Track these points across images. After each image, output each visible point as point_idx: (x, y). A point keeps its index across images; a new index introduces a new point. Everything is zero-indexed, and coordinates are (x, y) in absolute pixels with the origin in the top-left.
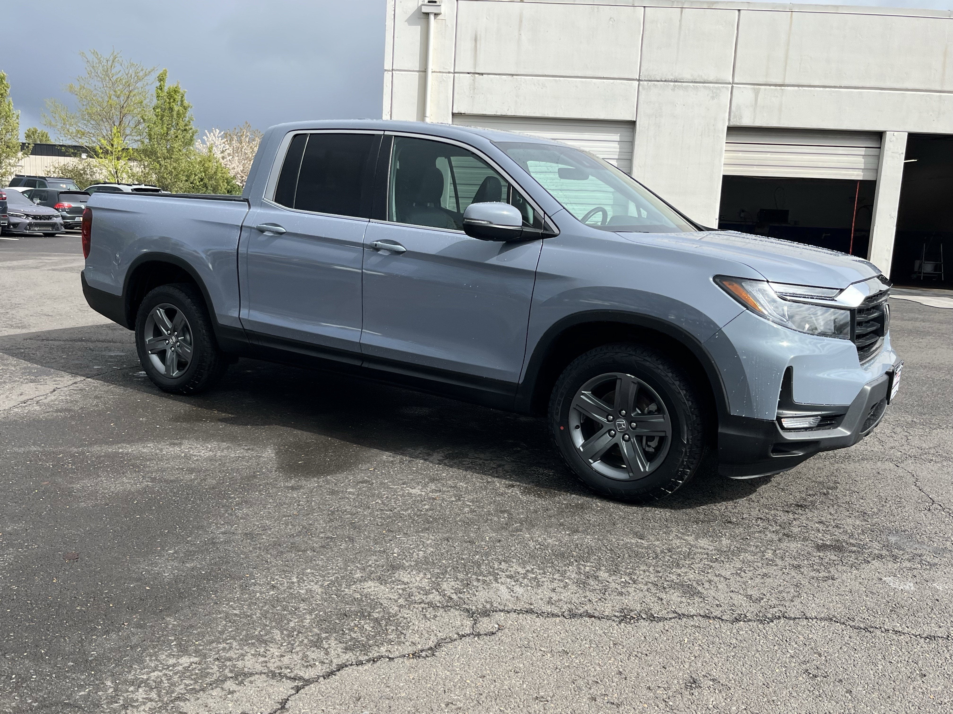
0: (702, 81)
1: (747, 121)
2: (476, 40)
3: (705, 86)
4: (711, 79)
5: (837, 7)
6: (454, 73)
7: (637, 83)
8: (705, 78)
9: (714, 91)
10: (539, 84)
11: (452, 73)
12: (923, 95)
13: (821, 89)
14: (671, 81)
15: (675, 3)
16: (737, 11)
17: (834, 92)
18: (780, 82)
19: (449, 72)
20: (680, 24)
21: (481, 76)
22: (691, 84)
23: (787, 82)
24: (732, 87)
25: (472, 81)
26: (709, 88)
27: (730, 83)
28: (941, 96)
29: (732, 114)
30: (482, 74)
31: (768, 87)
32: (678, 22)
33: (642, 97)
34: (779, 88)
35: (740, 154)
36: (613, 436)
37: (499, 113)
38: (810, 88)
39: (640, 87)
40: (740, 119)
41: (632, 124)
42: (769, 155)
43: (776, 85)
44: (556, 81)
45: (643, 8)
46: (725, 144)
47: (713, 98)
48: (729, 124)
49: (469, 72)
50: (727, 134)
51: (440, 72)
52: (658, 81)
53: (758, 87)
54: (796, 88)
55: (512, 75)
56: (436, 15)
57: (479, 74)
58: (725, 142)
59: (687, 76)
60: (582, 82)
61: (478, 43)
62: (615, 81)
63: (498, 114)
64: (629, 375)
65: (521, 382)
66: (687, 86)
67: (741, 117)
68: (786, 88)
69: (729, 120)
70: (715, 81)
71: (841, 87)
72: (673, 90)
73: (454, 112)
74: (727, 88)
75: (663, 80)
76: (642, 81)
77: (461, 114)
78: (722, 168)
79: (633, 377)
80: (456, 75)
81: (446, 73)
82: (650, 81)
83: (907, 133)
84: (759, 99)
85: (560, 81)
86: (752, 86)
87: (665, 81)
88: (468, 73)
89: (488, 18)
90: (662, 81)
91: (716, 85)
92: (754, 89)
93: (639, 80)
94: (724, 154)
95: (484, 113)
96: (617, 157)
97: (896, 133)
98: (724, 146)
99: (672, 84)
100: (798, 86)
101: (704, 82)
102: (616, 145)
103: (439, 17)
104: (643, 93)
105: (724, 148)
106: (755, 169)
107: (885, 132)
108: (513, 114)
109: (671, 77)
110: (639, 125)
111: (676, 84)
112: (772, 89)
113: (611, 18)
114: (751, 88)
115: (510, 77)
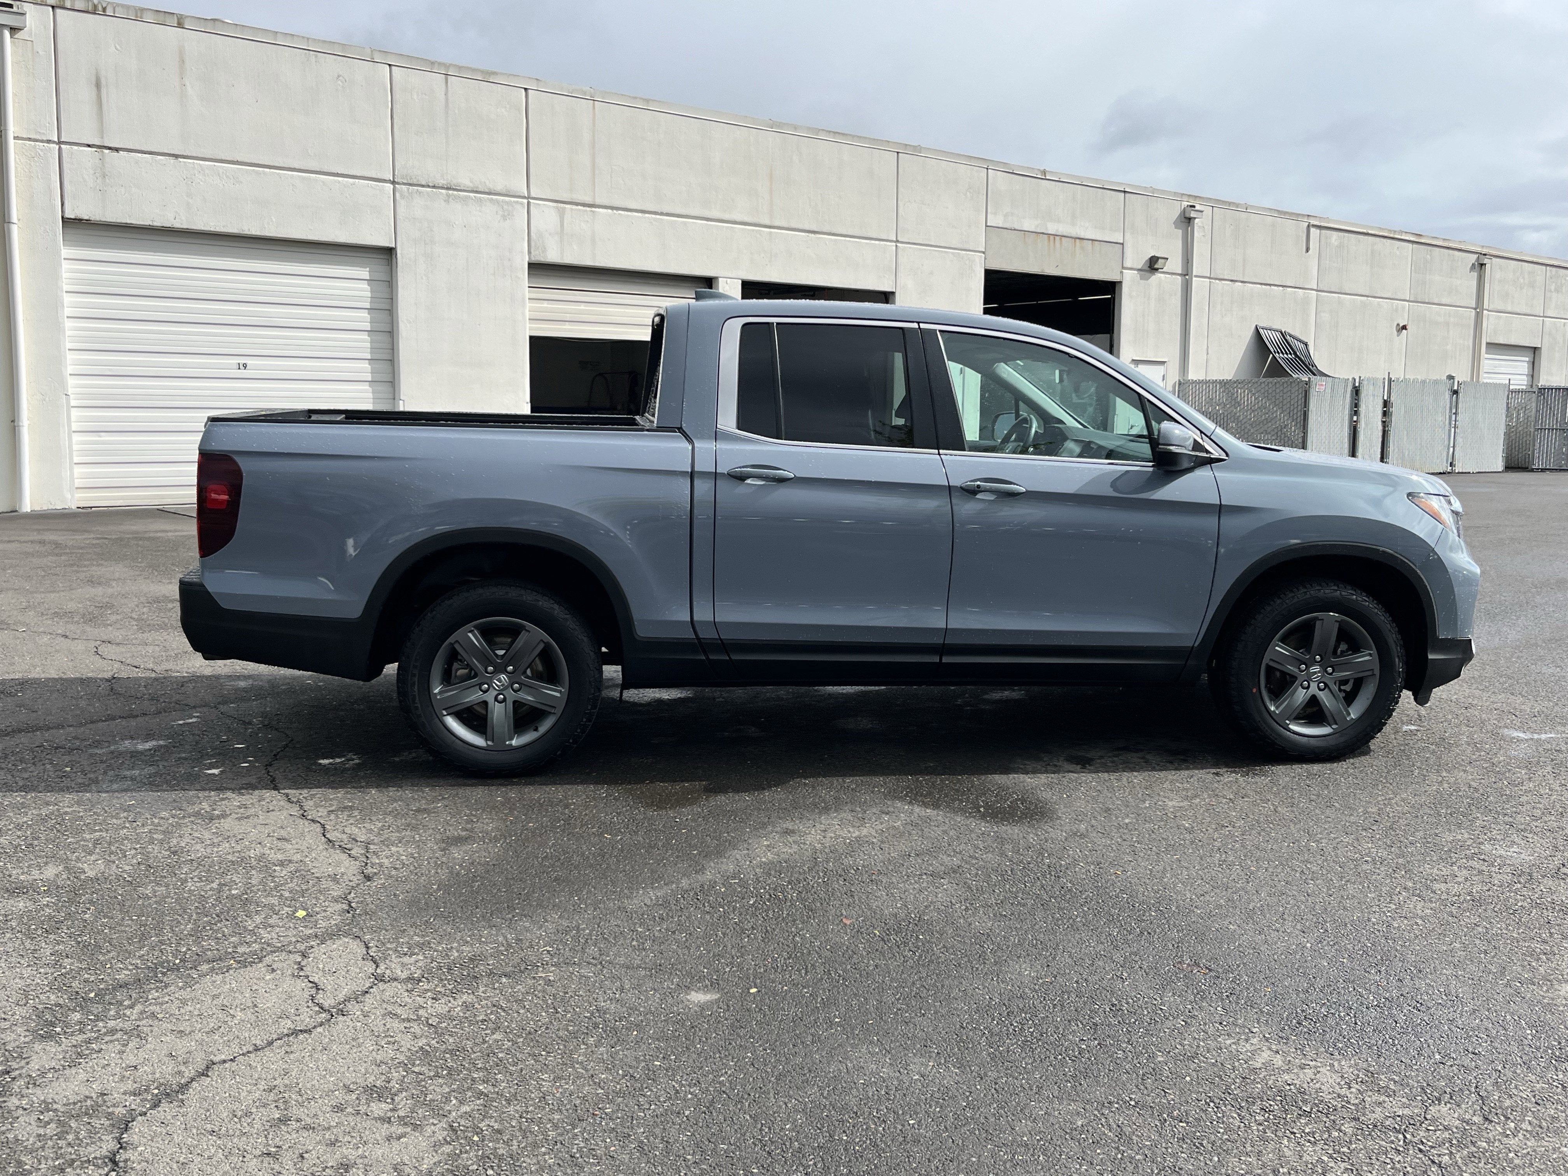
0: (487, 190)
1: (553, 256)
2: (98, 85)
3: (492, 199)
4: (499, 188)
5: (647, 101)
6: (60, 143)
7: (392, 186)
8: (491, 186)
9: (505, 207)
10: (227, 177)
11: (54, 142)
12: (753, 230)
13: (640, 214)
14: (442, 188)
15: (436, 65)
16: (523, 90)
17: (655, 220)
18: (588, 200)
19: (49, 141)
20: (447, 100)
21: (116, 154)
22: (472, 195)
23: (598, 201)
24: (529, 203)
25: (97, 161)
26: (497, 201)
27: (524, 197)
28: (771, 232)
29: (533, 244)
30: (117, 150)
31: (574, 207)
32: (443, 96)
33: (401, 210)
34: (588, 209)
35: (545, 305)
36: (1308, 688)
37: (157, 224)
38: (626, 213)
39: (398, 195)
40: (543, 252)
41: (388, 253)
42: (582, 307)
43: (584, 205)
44: (257, 173)
45: (388, 66)
46: (528, 289)
47: (504, 218)
48: (529, 258)
49: (90, 143)
50: (528, 274)
51: (30, 139)
52: (423, 186)
53: (562, 205)
54: (610, 211)
55: (176, 156)
56: (13, 30)
57: (110, 148)
58: (527, 285)
59: (466, 182)
60: (304, 178)
61: (104, 91)
62: (357, 181)
63: (155, 224)
64: (1331, 614)
65: (1196, 645)
66: (466, 197)
67: (544, 250)
68: (597, 210)
69: (529, 252)
70: (504, 192)
71: (662, 214)
72: (447, 201)
73: (67, 215)
74: (522, 204)
75: (431, 185)
76: (398, 183)
77: (81, 220)
78: (528, 325)
79: (1337, 615)
80: (63, 146)
81: (42, 141)
82: (410, 185)
83: (740, 282)
84: (565, 224)
85: (264, 173)
86: (555, 204)
87: (434, 187)
88: (89, 146)
89: (118, 47)
90: (429, 186)
91: (507, 199)
92: (557, 208)
93: (393, 182)
94: (528, 304)
95: (129, 222)
96: (368, 305)
97: (729, 280)
98: (527, 293)
99: (443, 191)
100: (612, 208)
101: (489, 193)
102: (365, 286)
103: (19, 35)
104: (402, 203)
105: (527, 296)
106: (567, 326)
107: (716, 278)
108: (185, 227)
109: (441, 182)
110: (401, 254)
111: (450, 192)
112: (579, 210)
113: (339, 76)
114: (554, 207)
115: (172, 160)
